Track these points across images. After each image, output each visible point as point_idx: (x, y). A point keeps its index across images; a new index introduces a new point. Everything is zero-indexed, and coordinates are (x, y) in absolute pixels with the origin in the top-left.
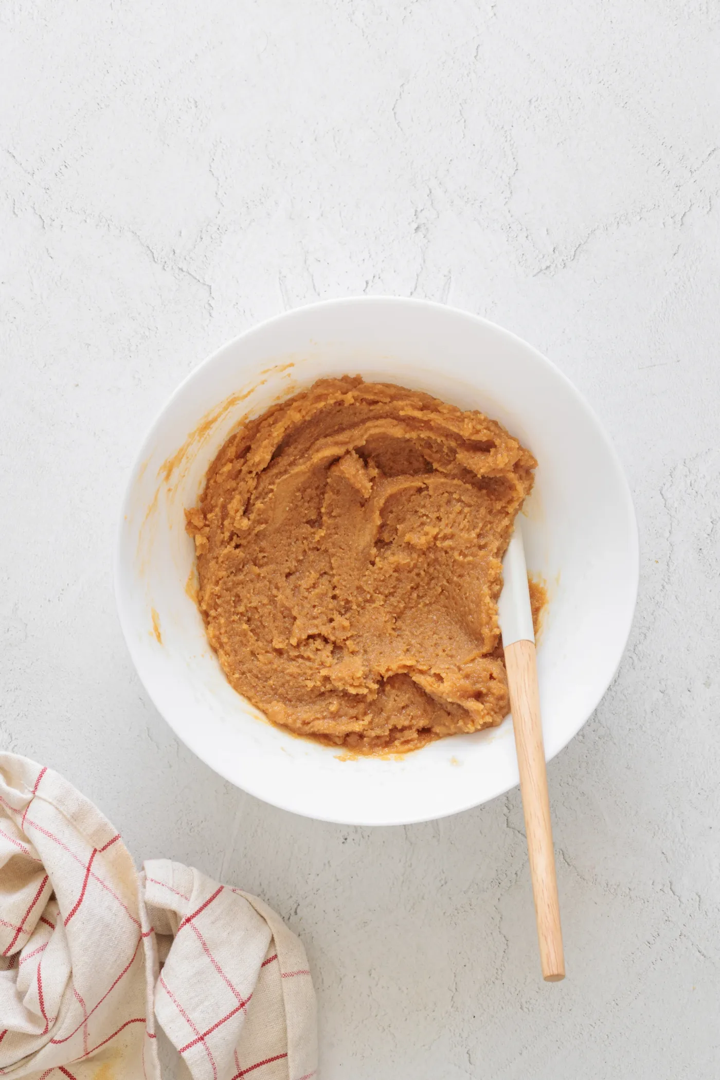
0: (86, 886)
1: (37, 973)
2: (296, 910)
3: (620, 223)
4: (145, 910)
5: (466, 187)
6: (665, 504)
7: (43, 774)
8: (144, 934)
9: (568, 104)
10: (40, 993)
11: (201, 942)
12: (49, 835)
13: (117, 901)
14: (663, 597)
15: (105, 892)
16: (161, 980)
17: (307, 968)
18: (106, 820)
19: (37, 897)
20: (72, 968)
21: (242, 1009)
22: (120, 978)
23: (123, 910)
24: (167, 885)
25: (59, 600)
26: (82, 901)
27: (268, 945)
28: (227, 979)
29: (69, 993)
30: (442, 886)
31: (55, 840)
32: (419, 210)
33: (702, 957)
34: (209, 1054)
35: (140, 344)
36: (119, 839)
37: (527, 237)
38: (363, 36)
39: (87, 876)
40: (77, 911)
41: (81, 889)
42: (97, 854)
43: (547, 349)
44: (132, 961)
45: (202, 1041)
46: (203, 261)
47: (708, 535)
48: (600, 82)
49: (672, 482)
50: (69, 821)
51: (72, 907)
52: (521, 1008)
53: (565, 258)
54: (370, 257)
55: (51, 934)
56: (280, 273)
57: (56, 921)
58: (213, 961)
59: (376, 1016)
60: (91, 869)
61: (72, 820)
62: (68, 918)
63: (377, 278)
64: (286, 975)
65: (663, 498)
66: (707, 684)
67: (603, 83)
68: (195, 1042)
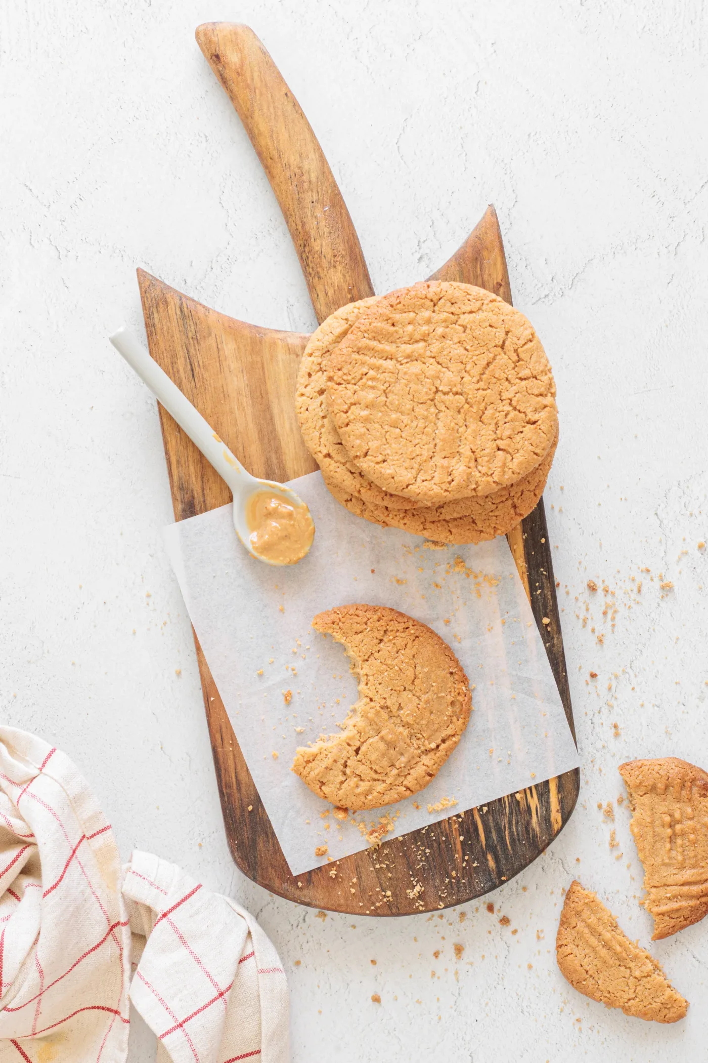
0: (67, 868)
2: (304, 917)
3: (616, 253)
4: (123, 901)
6: (660, 525)
7: (52, 754)
9: (566, 138)
11: (178, 935)
12: (50, 809)
14: (659, 614)
16: (138, 972)
21: (220, 998)
24: (148, 878)
28: (206, 970)
31: (54, 815)
32: (422, 240)
34: (189, 1040)
37: (526, 266)
38: (368, 72)
40: (58, 886)
42: (85, 841)
45: (181, 1028)
46: (213, 291)
48: (597, 117)
49: (667, 504)
52: (522, 1012)
53: (563, 287)
55: (16, 906)
56: (288, 302)
58: (192, 952)
59: (382, 1020)
60: (77, 852)
61: (73, 801)
62: (48, 890)
64: (263, 971)
65: (658, 518)
66: (701, 699)
67: (599, 117)
68: (174, 1029)
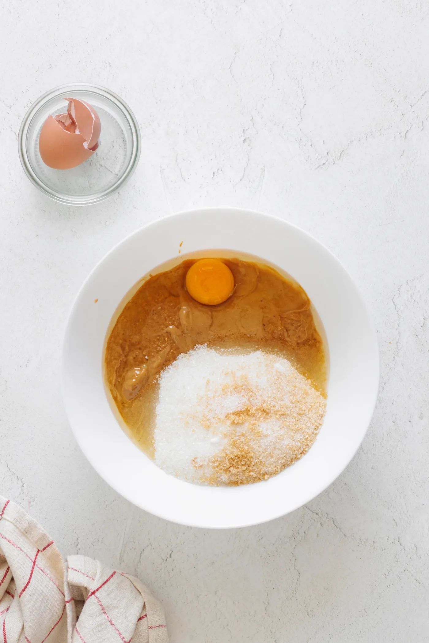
0: (32, 573)
1: (3, 626)
3: (368, 137)
4: (67, 587)
5: (274, 115)
6: (395, 308)
7: (7, 504)
8: (66, 601)
9: (336, 65)
10: (5, 638)
11: (101, 606)
12: (10, 542)
13: (52, 582)
14: (394, 364)
15: (45, 576)
16: (76, 629)
17: (164, 624)
18: (45, 532)
19: (4, 578)
20: (23, 623)
22: (53, 628)
23: (55, 586)
24: (81, 571)
25: (26, 366)
26: (30, 582)
27: (142, 608)
28: (117, 629)
29: (22, 638)
30: (260, 540)
31: (14, 545)
32: (245, 129)
33: (418, 583)
35: (76, 210)
36: (53, 543)
37: (311, 146)
38: (212, 23)
39: (33, 567)
40: (27, 588)
41: (29, 575)
42: (40, 553)
43: (323, 214)
44: (61, 618)
46: (114, 161)
47: (422, 327)
48: (356, 51)
49: (400, 295)
50: (22, 533)
51: (24, 586)
52: (308, 614)
53: (334, 158)
54: (216, 157)
55: (11, 601)
56: (161, 167)
57: (15, 593)
58: (108, 618)
59: (220, 619)
60: (36, 562)
61: (24, 532)
62: (21, 593)
63: (220, 170)
64: (151, 627)
65: (394, 304)
66: (421, 418)
67: (357, 52)
